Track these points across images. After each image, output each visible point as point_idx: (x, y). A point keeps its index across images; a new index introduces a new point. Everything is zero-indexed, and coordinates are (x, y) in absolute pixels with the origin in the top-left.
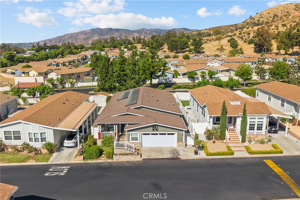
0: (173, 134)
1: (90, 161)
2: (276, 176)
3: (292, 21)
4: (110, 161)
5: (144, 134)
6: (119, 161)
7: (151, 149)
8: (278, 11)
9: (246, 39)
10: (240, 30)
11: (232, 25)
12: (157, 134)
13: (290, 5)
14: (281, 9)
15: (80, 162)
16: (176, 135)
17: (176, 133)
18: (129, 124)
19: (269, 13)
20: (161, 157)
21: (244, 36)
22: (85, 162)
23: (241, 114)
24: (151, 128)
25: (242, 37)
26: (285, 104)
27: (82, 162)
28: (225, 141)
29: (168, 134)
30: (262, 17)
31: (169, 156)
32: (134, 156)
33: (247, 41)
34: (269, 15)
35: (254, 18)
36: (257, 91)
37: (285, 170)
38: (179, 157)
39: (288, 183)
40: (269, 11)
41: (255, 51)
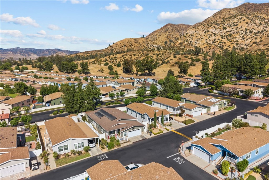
0: (140, 129)
1: (111, 150)
2: (181, 136)
3: (139, 53)
4: (120, 147)
5: (129, 132)
6: (123, 146)
7: (133, 138)
8: (125, 42)
9: (115, 63)
10: (109, 56)
11: (99, 50)
12: (134, 131)
13: (132, 39)
14: (127, 41)
15: (107, 151)
16: (141, 130)
17: (141, 129)
18: (121, 129)
19: (121, 44)
20: (139, 140)
21: (114, 61)
22: (109, 151)
23: (161, 115)
24: (132, 128)
25: (112, 62)
26: (169, 108)
27: (108, 151)
28: (157, 128)
29: (138, 130)
30: (117, 46)
31: (141, 139)
32: (129, 143)
33: (116, 65)
34: (121, 45)
35: (113, 46)
36: (153, 103)
37: (182, 133)
38: (145, 138)
39: (185, 137)
40: (121, 42)
41: (124, 72)
